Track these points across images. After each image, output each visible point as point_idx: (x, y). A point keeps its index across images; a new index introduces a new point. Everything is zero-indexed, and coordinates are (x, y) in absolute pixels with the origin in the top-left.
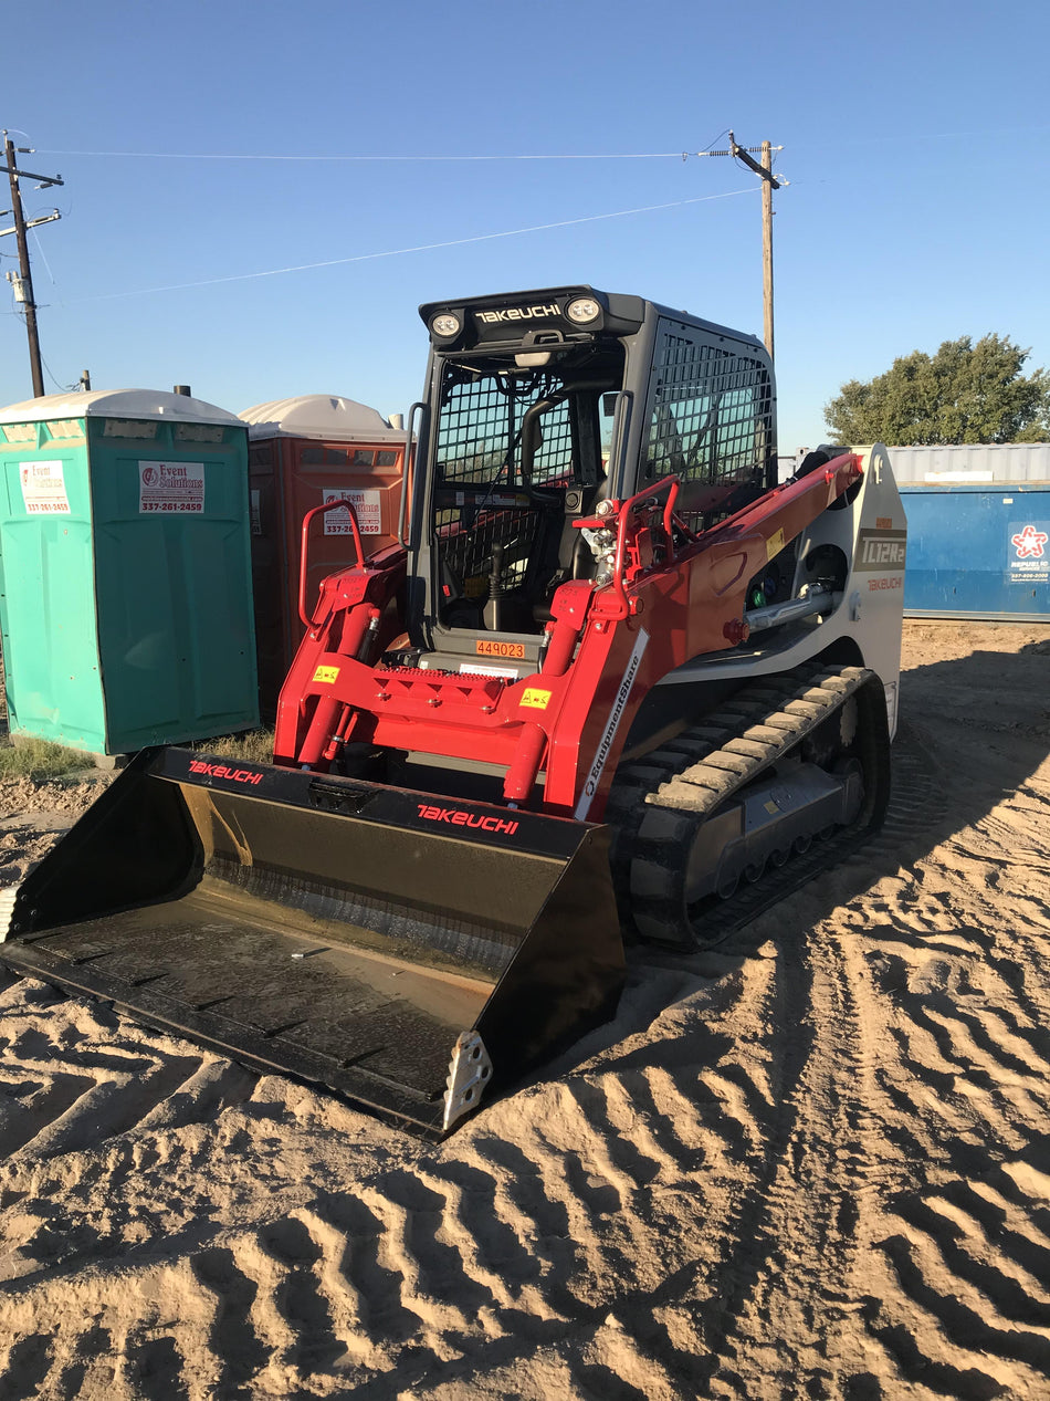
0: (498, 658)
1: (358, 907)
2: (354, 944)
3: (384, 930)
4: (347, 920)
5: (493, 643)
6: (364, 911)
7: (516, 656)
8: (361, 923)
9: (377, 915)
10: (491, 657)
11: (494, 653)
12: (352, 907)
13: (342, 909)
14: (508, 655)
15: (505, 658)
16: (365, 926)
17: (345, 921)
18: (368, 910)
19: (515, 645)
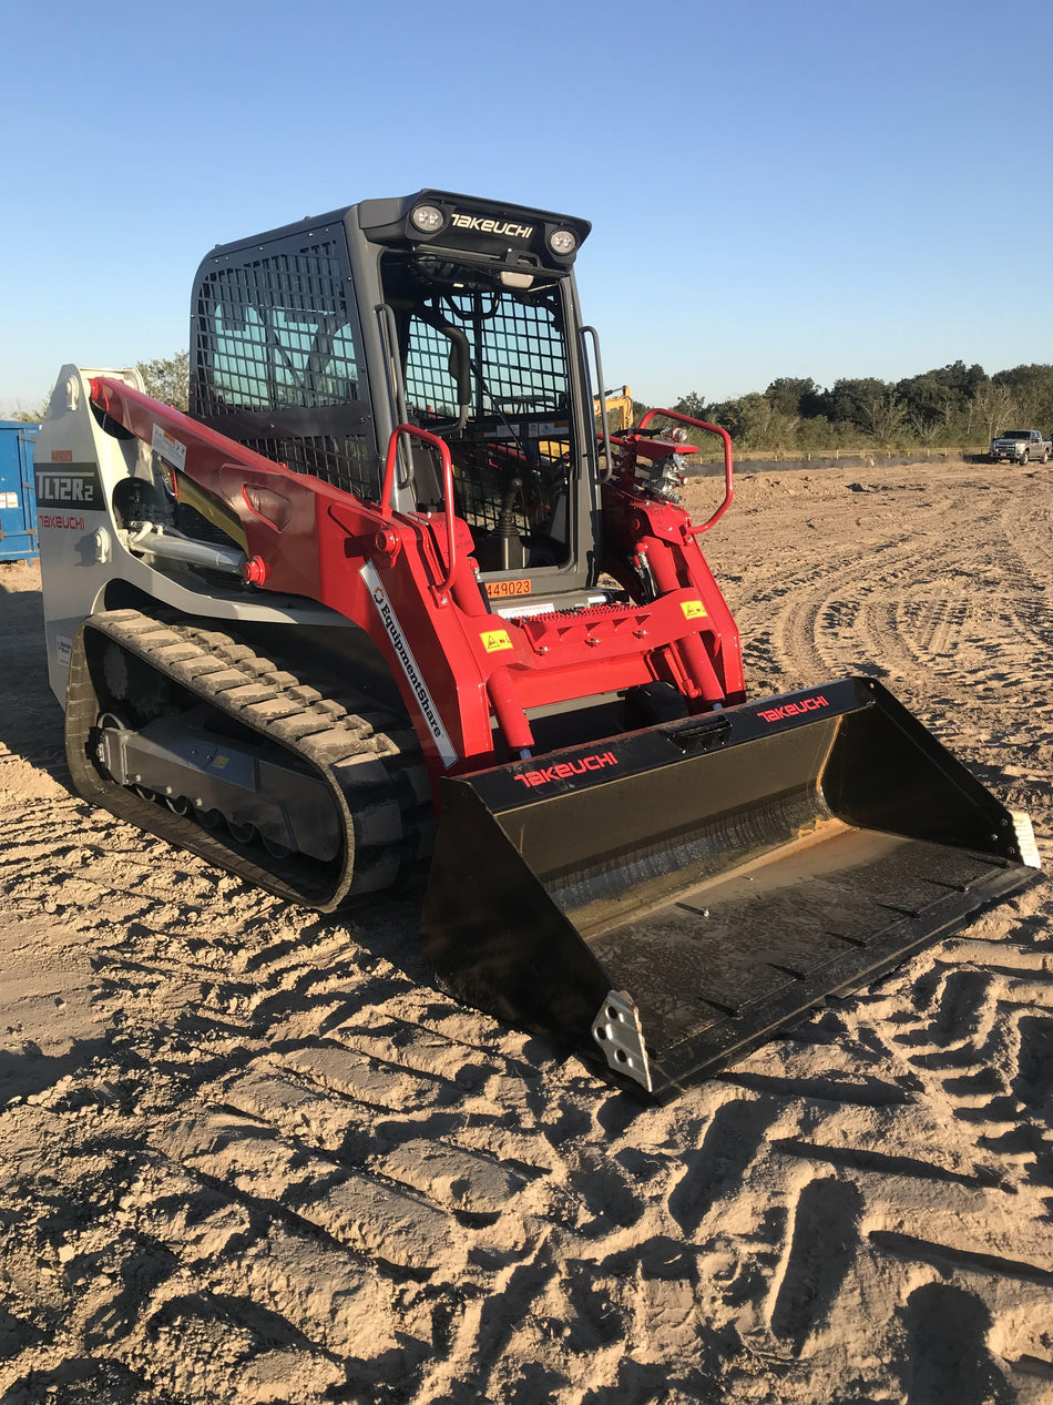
0: (509, 598)
1: (641, 863)
2: (671, 892)
3: (675, 866)
4: (641, 879)
5: (500, 584)
6: (648, 862)
7: (524, 593)
8: (654, 874)
9: (660, 859)
10: (501, 599)
11: (502, 594)
12: (637, 866)
13: (630, 874)
14: (515, 594)
15: (515, 597)
16: (660, 874)
17: (641, 881)
18: (651, 859)
19: (523, 581)
